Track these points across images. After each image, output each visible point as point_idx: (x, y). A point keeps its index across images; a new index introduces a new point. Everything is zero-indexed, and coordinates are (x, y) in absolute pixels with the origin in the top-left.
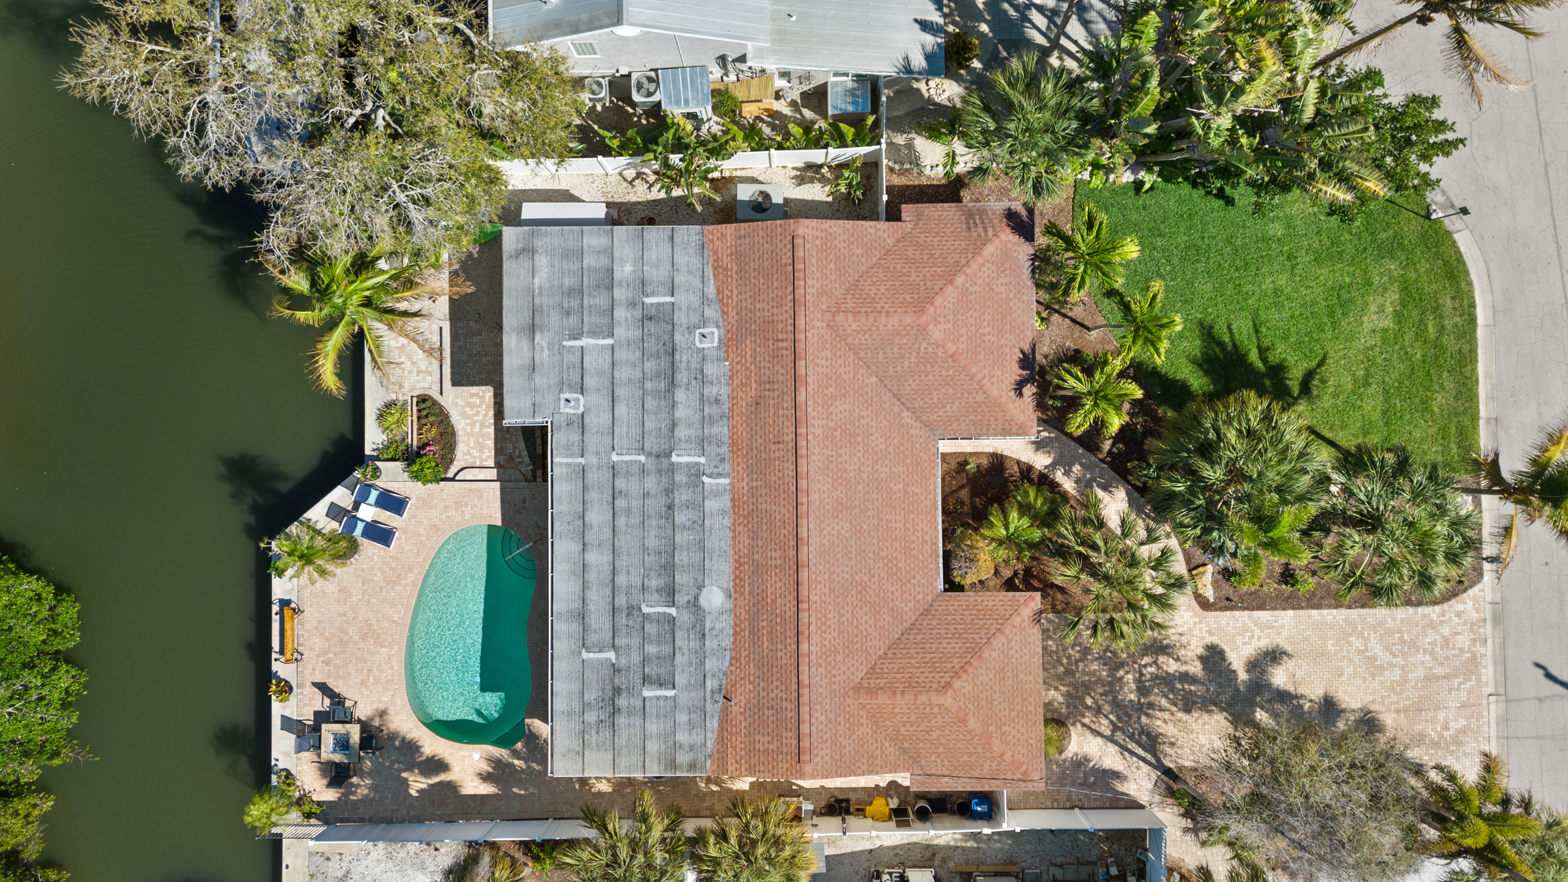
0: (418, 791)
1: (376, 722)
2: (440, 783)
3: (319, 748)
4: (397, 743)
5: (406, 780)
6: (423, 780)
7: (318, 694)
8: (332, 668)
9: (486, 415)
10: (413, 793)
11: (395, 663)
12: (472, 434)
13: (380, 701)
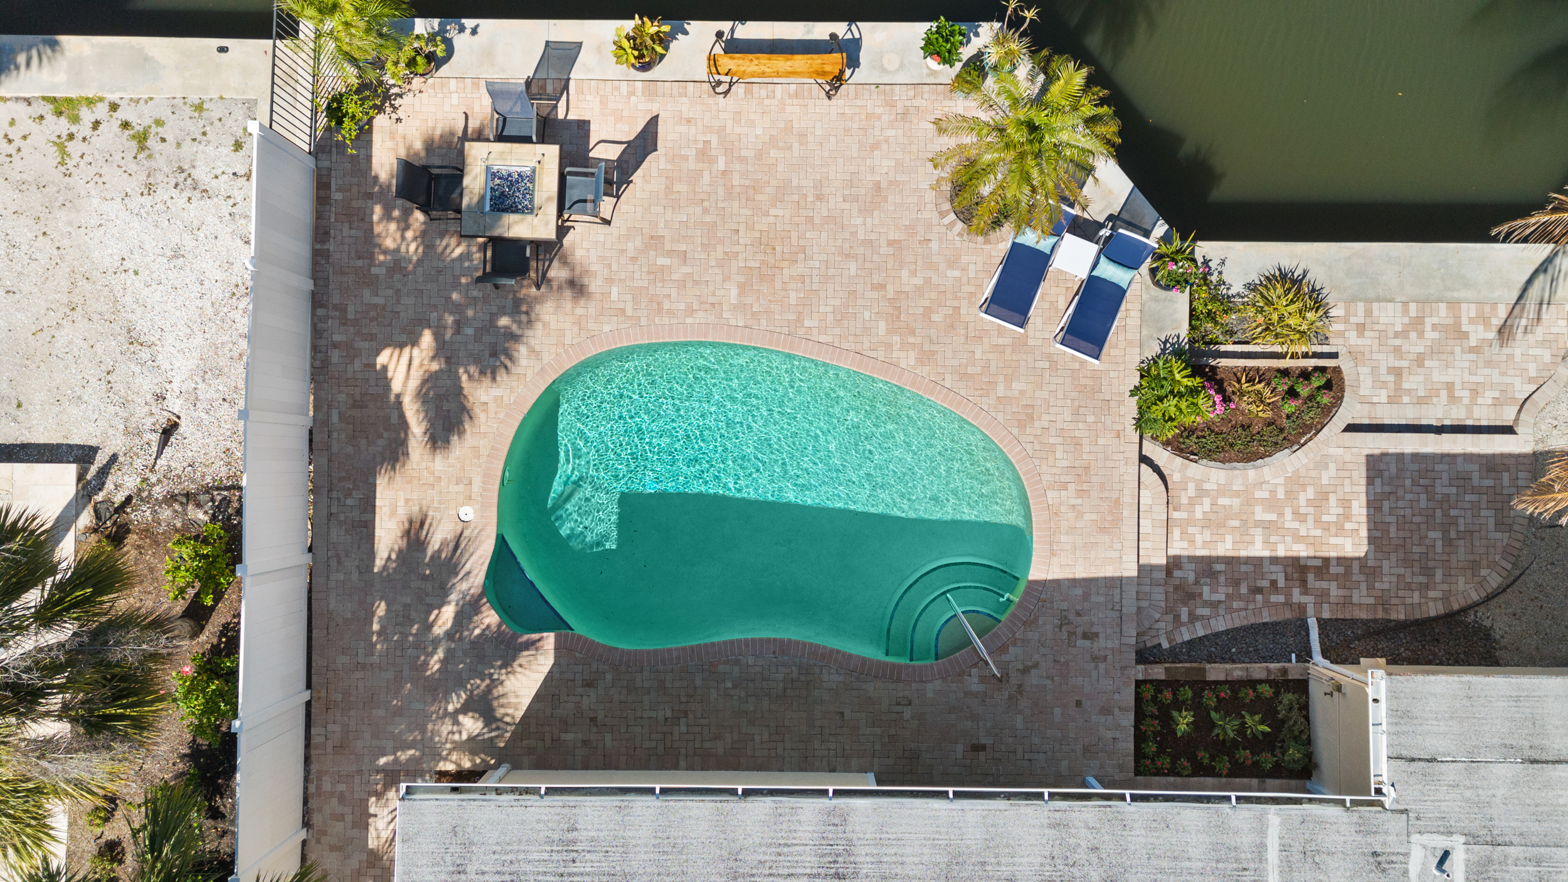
0: (385, 368)
1: (557, 272)
2: (404, 425)
3: (501, 138)
4: (504, 321)
5: (414, 342)
6: (414, 383)
7: (630, 131)
8: (692, 165)
9: (1297, 538)
10: (382, 359)
11: (700, 318)
12: (1250, 501)
13: (610, 281)
